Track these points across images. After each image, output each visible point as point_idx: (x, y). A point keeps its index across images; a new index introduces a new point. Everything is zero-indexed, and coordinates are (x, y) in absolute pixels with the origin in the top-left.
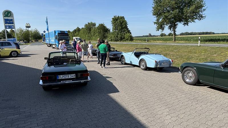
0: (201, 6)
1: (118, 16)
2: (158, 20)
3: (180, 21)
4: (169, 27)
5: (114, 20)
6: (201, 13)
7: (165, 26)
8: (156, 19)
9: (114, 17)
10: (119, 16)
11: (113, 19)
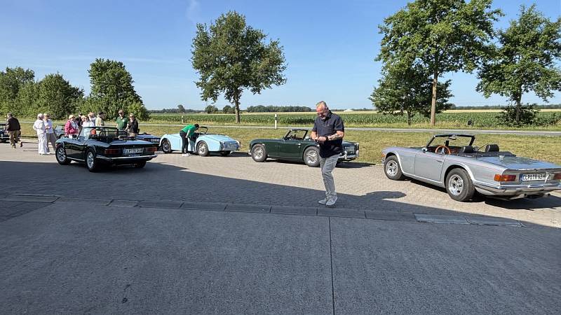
0: (279, 62)
1: (108, 61)
2: (204, 79)
3: (246, 84)
4: (226, 94)
5: (97, 69)
6: (280, 73)
7: (219, 91)
8: (200, 76)
9: (97, 60)
10: (110, 60)
11: (93, 65)
